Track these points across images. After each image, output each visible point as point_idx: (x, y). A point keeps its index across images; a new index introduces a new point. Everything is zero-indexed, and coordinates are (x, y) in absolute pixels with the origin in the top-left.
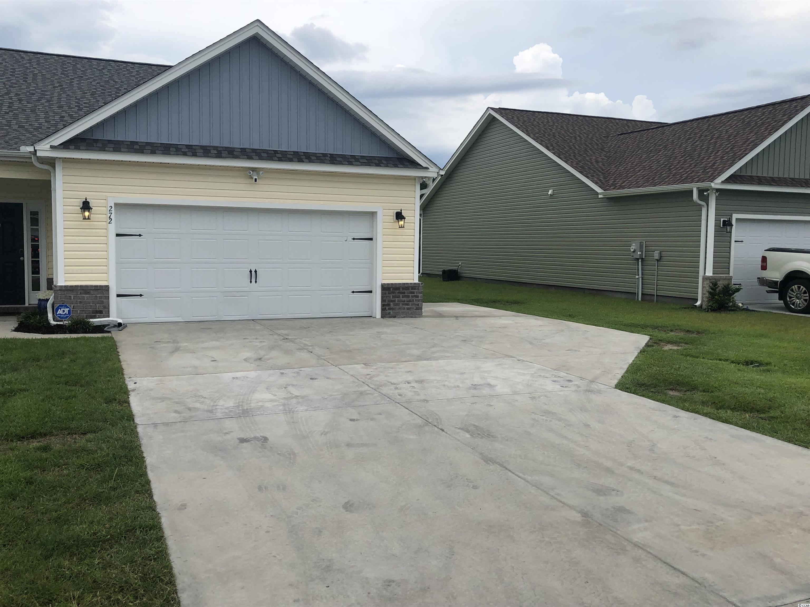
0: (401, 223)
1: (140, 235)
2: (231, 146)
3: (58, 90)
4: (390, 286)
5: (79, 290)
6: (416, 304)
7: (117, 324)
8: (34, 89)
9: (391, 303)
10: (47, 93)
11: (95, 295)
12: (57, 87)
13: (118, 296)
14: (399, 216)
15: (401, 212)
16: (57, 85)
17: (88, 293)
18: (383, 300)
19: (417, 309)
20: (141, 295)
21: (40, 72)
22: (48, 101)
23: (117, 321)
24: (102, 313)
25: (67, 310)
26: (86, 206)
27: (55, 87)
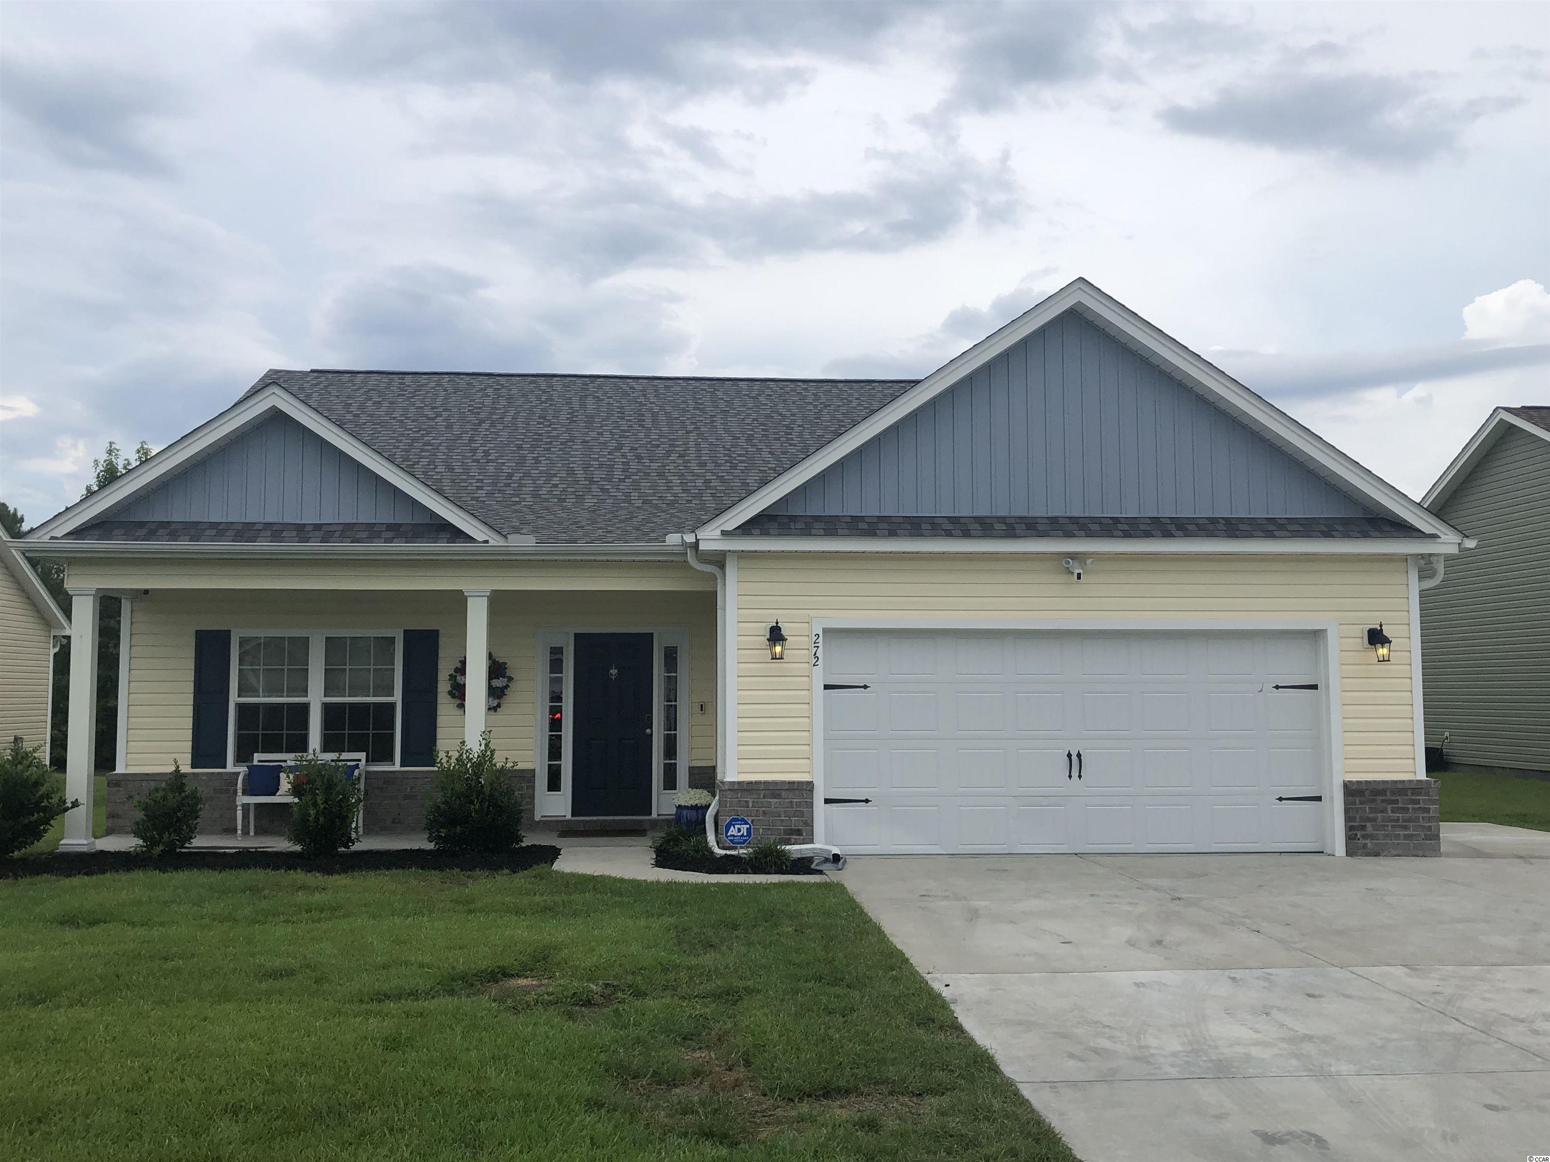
0: (1383, 651)
1: (865, 687)
2: (1031, 515)
3: (693, 436)
4: (1364, 787)
5: (763, 789)
6: (1423, 827)
7: (832, 857)
8: (657, 437)
9: (1368, 824)
10: (679, 443)
11: (789, 800)
12: (691, 432)
13: (827, 801)
14: (1376, 637)
15: (1381, 630)
16: (690, 428)
17: (778, 796)
18: (1348, 818)
19: (1427, 838)
20: (867, 801)
21: (662, 408)
22: (681, 456)
23: (830, 851)
24: (802, 835)
25: (744, 828)
26: (776, 635)
27: (688, 432)
